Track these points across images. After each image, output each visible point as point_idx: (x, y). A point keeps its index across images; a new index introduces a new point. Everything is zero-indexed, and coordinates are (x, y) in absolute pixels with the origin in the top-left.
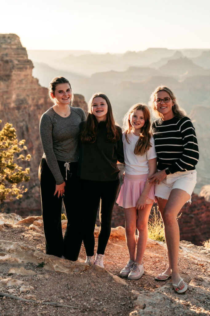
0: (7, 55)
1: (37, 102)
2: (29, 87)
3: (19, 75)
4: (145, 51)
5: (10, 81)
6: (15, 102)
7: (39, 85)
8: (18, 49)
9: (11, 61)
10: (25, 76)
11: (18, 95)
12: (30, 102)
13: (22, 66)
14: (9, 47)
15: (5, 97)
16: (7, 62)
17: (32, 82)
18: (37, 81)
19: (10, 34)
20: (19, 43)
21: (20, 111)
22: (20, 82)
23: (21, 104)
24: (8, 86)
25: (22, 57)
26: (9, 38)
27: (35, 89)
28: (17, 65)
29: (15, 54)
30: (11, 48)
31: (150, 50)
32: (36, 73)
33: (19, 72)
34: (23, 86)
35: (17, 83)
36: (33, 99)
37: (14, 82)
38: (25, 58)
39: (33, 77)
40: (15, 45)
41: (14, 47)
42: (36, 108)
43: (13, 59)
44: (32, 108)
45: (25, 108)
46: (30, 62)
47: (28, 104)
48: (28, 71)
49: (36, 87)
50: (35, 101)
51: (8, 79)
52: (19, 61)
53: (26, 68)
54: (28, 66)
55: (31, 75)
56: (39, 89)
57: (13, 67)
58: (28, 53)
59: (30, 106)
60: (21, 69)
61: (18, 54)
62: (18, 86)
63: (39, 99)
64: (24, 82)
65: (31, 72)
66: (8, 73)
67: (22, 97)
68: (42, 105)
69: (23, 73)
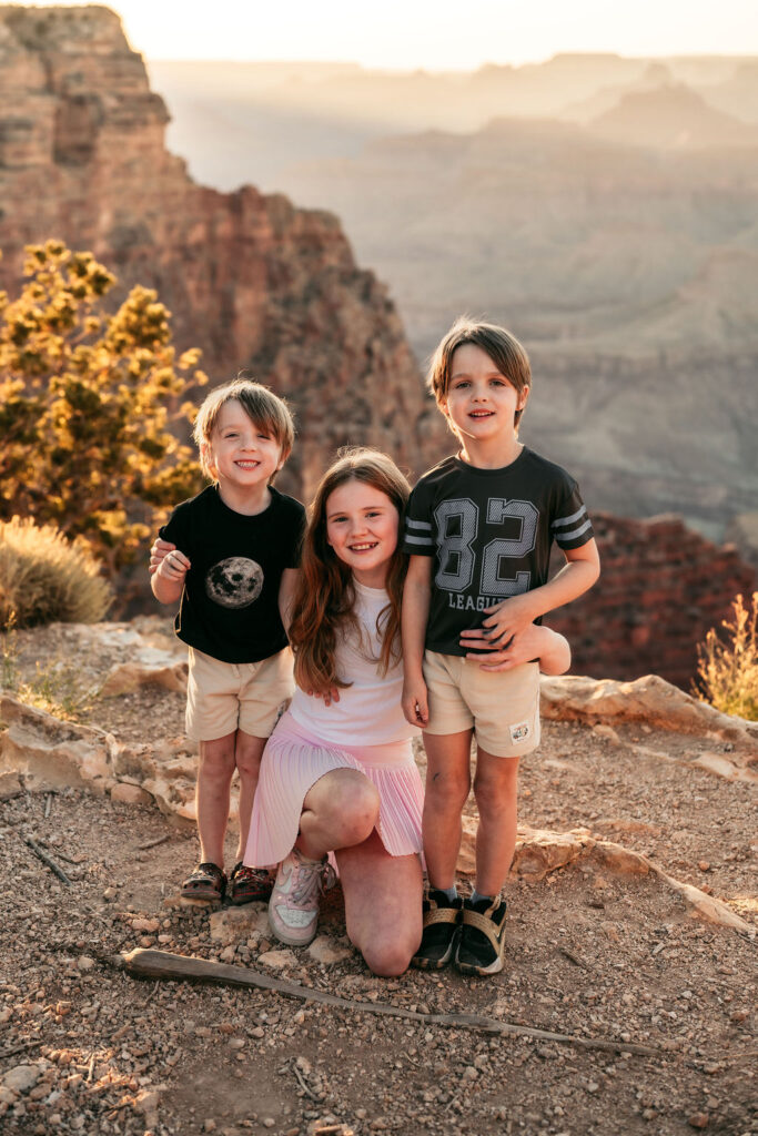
0: (79, 77)
1: (183, 235)
2: (154, 185)
3: (122, 146)
4: (545, 65)
5: (90, 166)
6: (109, 236)
7: (189, 180)
8: (116, 56)
9: (95, 99)
10: (144, 148)
11: (118, 215)
12: (159, 236)
13: (129, 115)
14: (85, 49)
15: (75, 219)
16: (80, 101)
17: (165, 170)
18: (183, 165)
19: (89, 7)
20: (121, 37)
21: (129, 266)
22: (126, 169)
23: (127, 244)
24: (85, 184)
25: (133, 85)
26: (86, 18)
27: (175, 194)
28: (115, 111)
29: (107, 75)
30: (95, 55)
31: (561, 59)
32: (178, 139)
33: (121, 138)
34: (137, 183)
35: (116, 174)
36: (170, 227)
37: (107, 171)
38: (141, 89)
39: (167, 154)
40: (107, 42)
41: (104, 50)
42: (178, 256)
43: (100, 91)
44: (165, 259)
45: (143, 257)
46: (155, 101)
47: (150, 242)
48: (151, 133)
49: (179, 185)
50: (176, 233)
51: (87, 160)
52: (121, 98)
53: (145, 123)
54: (151, 116)
55: (161, 145)
56: (190, 193)
57: (102, 120)
58: (151, 71)
59: (160, 251)
60: (126, 126)
61: (118, 75)
62: (120, 182)
63: (191, 225)
64: (138, 168)
65: (162, 135)
66: (83, 138)
67: (131, 221)
68: (199, 246)
69: (135, 139)
